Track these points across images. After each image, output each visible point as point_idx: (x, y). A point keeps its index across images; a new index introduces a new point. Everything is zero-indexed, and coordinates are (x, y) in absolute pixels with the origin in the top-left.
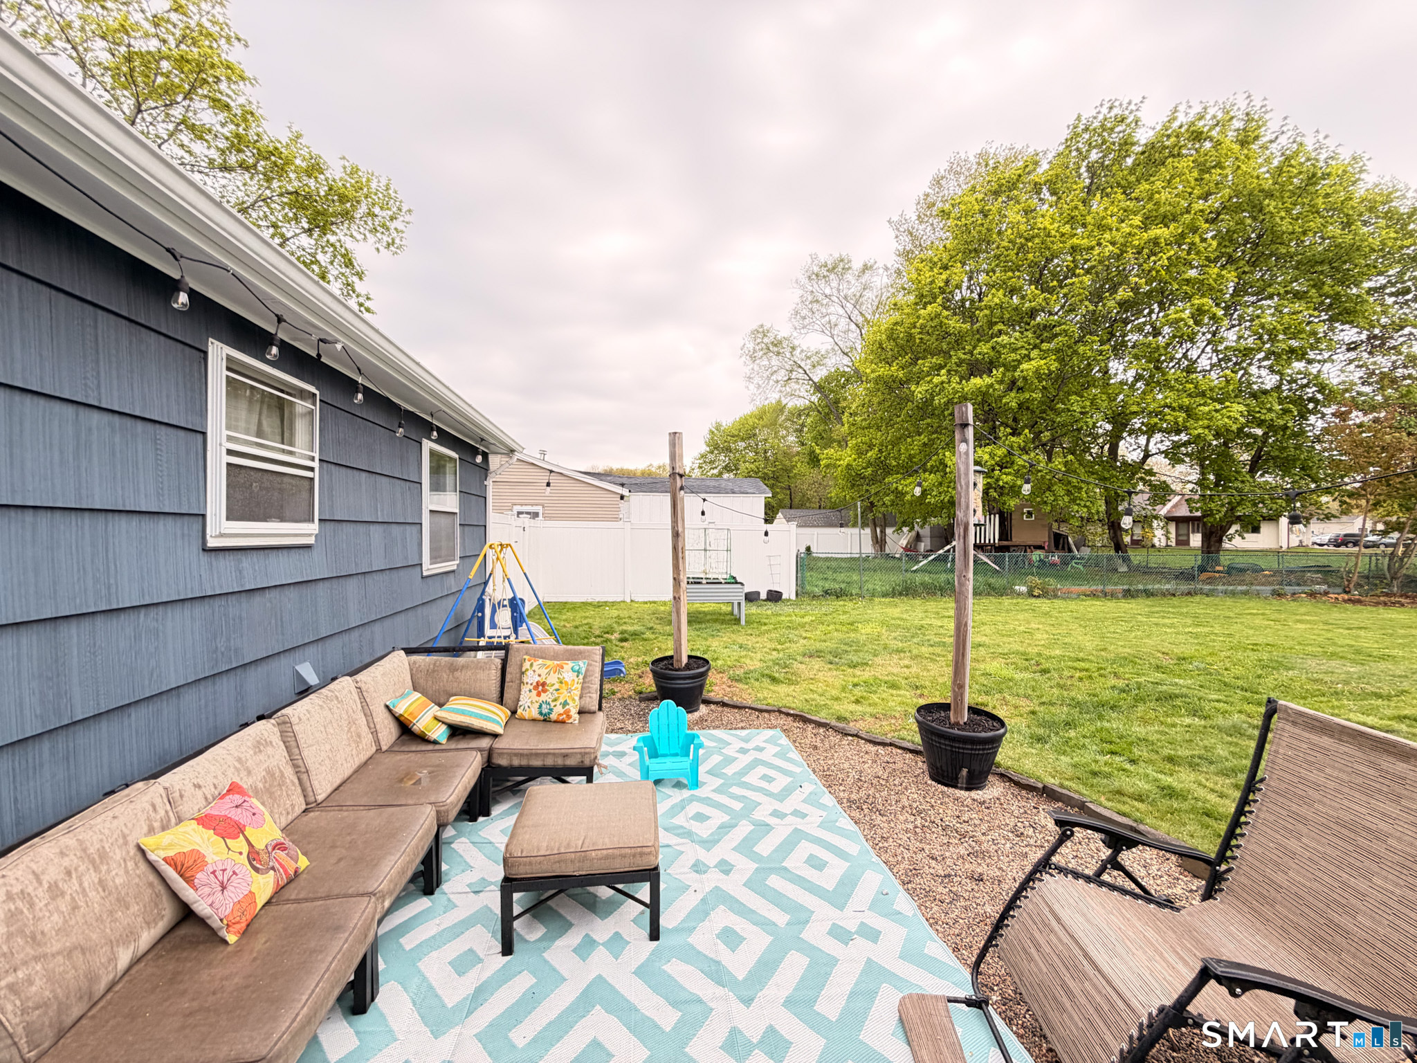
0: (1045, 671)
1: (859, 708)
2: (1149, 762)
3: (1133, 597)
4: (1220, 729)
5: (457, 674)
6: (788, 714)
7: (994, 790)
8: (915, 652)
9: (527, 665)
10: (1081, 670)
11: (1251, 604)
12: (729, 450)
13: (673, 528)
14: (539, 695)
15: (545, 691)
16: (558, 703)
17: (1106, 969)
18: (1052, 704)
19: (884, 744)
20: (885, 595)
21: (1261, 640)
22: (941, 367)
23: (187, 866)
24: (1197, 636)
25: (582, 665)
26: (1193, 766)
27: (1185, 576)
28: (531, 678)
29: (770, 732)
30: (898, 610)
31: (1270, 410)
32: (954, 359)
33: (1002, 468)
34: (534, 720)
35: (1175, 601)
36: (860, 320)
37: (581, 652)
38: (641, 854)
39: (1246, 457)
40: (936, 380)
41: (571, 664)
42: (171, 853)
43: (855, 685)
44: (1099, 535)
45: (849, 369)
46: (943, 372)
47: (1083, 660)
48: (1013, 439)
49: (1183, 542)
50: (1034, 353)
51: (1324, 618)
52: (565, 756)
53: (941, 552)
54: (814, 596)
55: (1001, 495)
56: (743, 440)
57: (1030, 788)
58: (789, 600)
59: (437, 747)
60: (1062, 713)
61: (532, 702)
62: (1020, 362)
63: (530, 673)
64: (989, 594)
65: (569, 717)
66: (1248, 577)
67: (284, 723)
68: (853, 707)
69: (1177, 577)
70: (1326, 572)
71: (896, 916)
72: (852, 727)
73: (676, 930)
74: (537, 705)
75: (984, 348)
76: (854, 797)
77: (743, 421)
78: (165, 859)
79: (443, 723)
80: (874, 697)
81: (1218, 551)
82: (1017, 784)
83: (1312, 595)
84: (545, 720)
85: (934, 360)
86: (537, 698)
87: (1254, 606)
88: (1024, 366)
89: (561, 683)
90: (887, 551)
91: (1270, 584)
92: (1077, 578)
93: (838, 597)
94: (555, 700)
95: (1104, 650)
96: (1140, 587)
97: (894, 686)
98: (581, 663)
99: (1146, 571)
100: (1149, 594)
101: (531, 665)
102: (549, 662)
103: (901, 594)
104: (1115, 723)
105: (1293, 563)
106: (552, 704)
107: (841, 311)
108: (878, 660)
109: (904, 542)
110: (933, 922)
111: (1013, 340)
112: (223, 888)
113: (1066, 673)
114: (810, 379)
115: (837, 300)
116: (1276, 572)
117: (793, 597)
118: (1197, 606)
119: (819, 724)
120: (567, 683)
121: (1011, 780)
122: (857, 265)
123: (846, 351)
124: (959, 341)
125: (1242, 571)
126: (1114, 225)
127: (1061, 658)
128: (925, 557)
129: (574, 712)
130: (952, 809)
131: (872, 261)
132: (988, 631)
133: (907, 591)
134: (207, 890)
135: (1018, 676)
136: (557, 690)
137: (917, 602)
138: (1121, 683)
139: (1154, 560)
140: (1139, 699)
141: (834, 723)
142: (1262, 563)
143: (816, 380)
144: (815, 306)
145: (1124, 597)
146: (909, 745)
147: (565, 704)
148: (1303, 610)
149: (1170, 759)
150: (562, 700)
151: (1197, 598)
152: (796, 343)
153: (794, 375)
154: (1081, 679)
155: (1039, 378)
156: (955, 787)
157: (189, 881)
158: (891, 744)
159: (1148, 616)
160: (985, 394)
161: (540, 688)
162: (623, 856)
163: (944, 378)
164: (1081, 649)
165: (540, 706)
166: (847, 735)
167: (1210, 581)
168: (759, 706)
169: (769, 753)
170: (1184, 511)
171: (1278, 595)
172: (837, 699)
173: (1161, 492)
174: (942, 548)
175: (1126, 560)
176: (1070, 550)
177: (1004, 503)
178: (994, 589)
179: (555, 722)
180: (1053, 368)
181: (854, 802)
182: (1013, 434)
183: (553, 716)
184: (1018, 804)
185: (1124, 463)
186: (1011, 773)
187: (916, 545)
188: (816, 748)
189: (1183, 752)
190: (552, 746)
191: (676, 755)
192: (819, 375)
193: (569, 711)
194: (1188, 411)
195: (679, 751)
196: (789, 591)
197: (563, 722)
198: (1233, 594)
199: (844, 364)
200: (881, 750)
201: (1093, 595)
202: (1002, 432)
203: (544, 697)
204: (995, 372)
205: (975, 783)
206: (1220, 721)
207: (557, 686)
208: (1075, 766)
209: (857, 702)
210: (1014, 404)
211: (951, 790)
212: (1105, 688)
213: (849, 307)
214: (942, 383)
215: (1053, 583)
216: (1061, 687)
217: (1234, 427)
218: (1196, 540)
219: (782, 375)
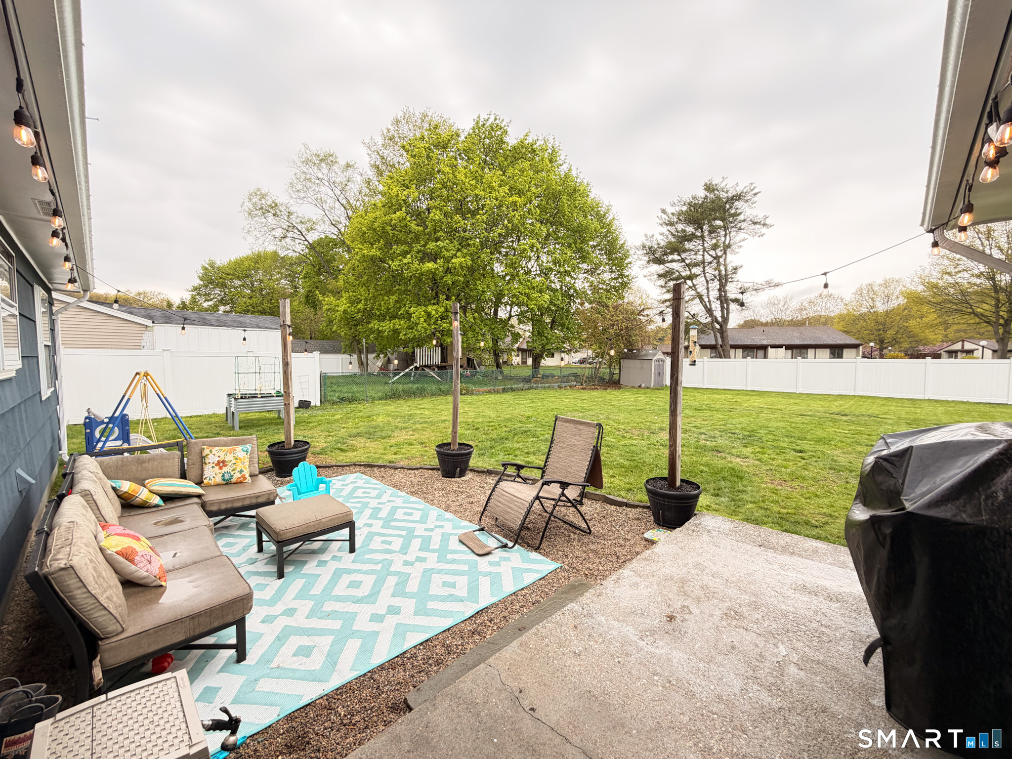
0: (477, 429)
1: (397, 456)
2: (521, 455)
3: (506, 392)
4: (542, 440)
5: (145, 465)
6: (360, 465)
7: (469, 476)
8: (414, 427)
9: (207, 451)
10: (492, 426)
11: (551, 392)
12: (224, 286)
13: (284, 360)
14: (221, 468)
15: (225, 466)
16: (236, 471)
17: (520, 497)
18: (483, 441)
19: (417, 469)
20: (380, 399)
21: (554, 407)
22: (407, 253)
23: (128, 555)
24: (532, 407)
25: (248, 447)
26: (534, 454)
27: (527, 380)
28: (212, 459)
29: (355, 475)
30: (392, 407)
31: (558, 299)
32: (415, 249)
33: (442, 319)
34: (218, 485)
35: (523, 393)
36: (344, 202)
37: (244, 440)
38: (347, 515)
39: (548, 320)
40: (405, 261)
41: (240, 447)
42: (119, 549)
43: (391, 447)
44: (488, 358)
45: (335, 237)
46: (409, 256)
47: (492, 422)
48: (447, 302)
49: (524, 363)
50: (459, 254)
51: (574, 396)
52: (258, 497)
53: (407, 370)
54: (334, 403)
55: (442, 335)
56: (239, 278)
57: (482, 472)
58: (316, 406)
59: (160, 508)
60: (488, 444)
61: (216, 474)
62: (452, 258)
63: (211, 456)
64: (440, 395)
65: (245, 479)
66: (550, 379)
67: (86, 495)
68: (394, 456)
69: (523, 381)
70: (576, 376)
71: (447, 520)
72: (398, 465)
73: (361, 547)
74: (221, 475)
75: (431, 245)
76: (412, 490)
77: (239, 263)
78: (116, 553)
79: (157, 494)
80: (403, 450)
81: (538, 367)
82: (478, 472)
83: (571, 387)
84: (227, 484)
85: (403, 247)
86: (220, 471)
87: (552, 393)
88: (453, 261)
89: (236, 459)
90: (369, 371)
91: (557, 382)
92: (480, 383)
93: (350, 402)
94: (234, 470)
95: (499, 417)
96: (509, 386)
97: (411, 444)
98: (247, 446)
99: (510, 378)
100: (513, 390)
101: (211, 451)
102: (224, 448)
103: (391, 398)
104: (508, 444)
105: (566, 373)
106: (232, 473)
107: (330, 192)
108: (396, 434)
109: (379, 364)
110: (460, 518)
111: (445, 244)
112: (150, 563)
113: (486, 428)
114: (306, 240)
115: (327, 184)
116: (560, 377)
117: (318, 404)
118: (531, 394)
119: (380, 467)
120: (240, 459)
121: (475, 471)
122: (342, 162)
123: (334, 223)
124: (417, 238)
125: (548, 377)
126: (496, 188)
127: (483, 422)
128: (396, 375)
129: (247, 475)
130: (455, 485)
131: (353, 162)
132: (446, 414)
133: (394, 396)
134: (142, 565)
135: (467, 432)
136: (234, 464)
137: (402, 401)
138: (508, 429)
139: (513, 372)
140: (515, 434)
141: (388, 464)
142: (555, 373)
143: (311, 242)
144: (309, 184)
145: (503, 392)
146: (430, 467)
147: (241, 471)
148: (568, 393)
149: (527, 453)
150: (238, 469)
151: (532, 391)
152: (292, 209)
153: (290, 234)
154: (492, 430)
155: (462, 268)
156: (454, 477)
157: (132, 561)
158: (420, 468)
159: (514, 400)
160: (434, 274)
161: (221, 464)
162: (339, 518)
163: (410, 260)
164: (490, 418)
165: (223, 475)
166: (397, 468)
167: (536, 382)
168: (342, 464)
169: (360, 483)
170: (525, 347)
171: (560, 387)
172: (384, 454)
173: (516, 337)
174: (408, 367)
175: (501, 373)
176: (475, 368)
177: (444, 341)
178: (443, 391)
179: (234, 483)
180: (469, 264)
181: (413, 492)
182: (447, 300)
183: (234, 480)
184: (478, 479)
185: (501, 320)
186: (475, 468)
187: (387, 366)
188: (383, 477)
189: (531, 450)
190: (247, 493)
191: (312, 491)
192: (312, 237)
193: (245, 475)
194: (528, 296)
195: (313, 489)
196: (315, 401)
197: (241, 482)
198: (544, 388)
199: (332, 232)
200: (416, 472)
201: (489, 392)
202: (442, 297)
203: (225, 469)
204: (439, 261)
205: (462, 474)
206: (542, 438)
207: (234, 461)
208: (497, 461)
209: (395, 454)
210: (450, 282)
211: (453, 479)
212: (503, 432)
213: (338, 192)
214: (409, 263)
215: (471, 387)
216: (486, 434)
217: (546, 306)
218: (530, 361)
219: (279, 233)
